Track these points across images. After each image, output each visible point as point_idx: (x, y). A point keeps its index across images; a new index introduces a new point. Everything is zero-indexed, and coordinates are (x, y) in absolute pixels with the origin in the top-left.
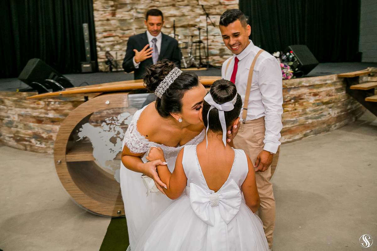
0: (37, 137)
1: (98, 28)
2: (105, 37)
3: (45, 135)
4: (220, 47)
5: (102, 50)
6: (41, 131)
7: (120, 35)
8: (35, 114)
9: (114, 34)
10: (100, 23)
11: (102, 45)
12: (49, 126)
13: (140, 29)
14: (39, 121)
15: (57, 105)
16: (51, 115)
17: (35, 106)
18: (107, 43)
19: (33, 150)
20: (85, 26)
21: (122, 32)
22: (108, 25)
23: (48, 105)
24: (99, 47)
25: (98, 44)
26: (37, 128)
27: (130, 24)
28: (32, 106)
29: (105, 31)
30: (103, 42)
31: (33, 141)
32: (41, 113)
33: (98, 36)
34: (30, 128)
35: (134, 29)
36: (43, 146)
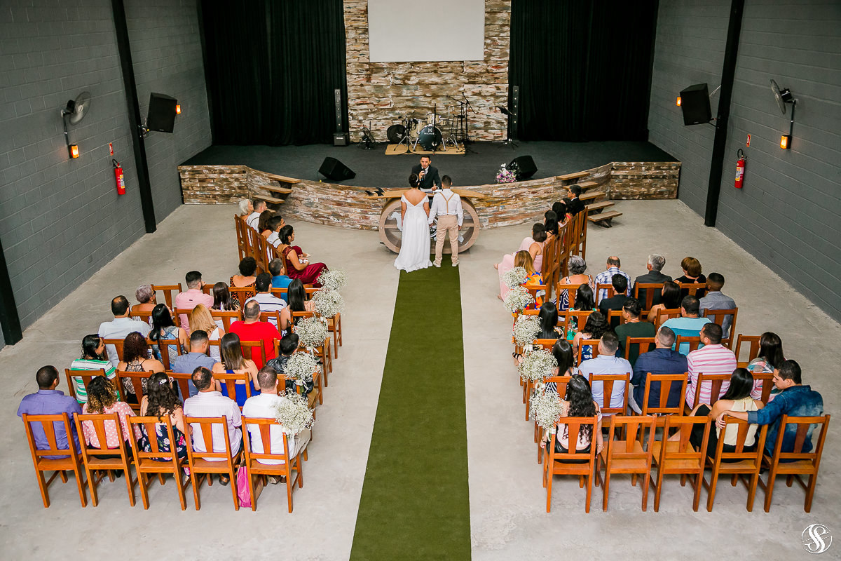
0: (336, 215)
1: (351, 95)
2: (358, 104)
3: (342, 214)
4: (485, 120)
5: (353, 118)
6: (339, 211)
7: (375, 103)
8: (336, 199)
9: (368, 102)
10: (353, 88)
11: (354, 113)
12: (347, 208)
13: (397, 96)
14: (339, 204)
15: (355, 195)
16: (349, 201)
17: (337, 193)
18: (360, 111)
19: (330, 224)
20: (337, 91)
21: (377, 99)
22: (362, 91)
23: (348, 194)
24: (351, 115)
25: (349, 111)
26: (336, 209)
27: (387, 90)
28: (334, 193)
29: (359, 98)
30: (355, 110)
31: (331, 218)
32: (341, 199)
33: (350, 102)
34: (330, 209)
35: (390, 97)
36: (340, 221)
